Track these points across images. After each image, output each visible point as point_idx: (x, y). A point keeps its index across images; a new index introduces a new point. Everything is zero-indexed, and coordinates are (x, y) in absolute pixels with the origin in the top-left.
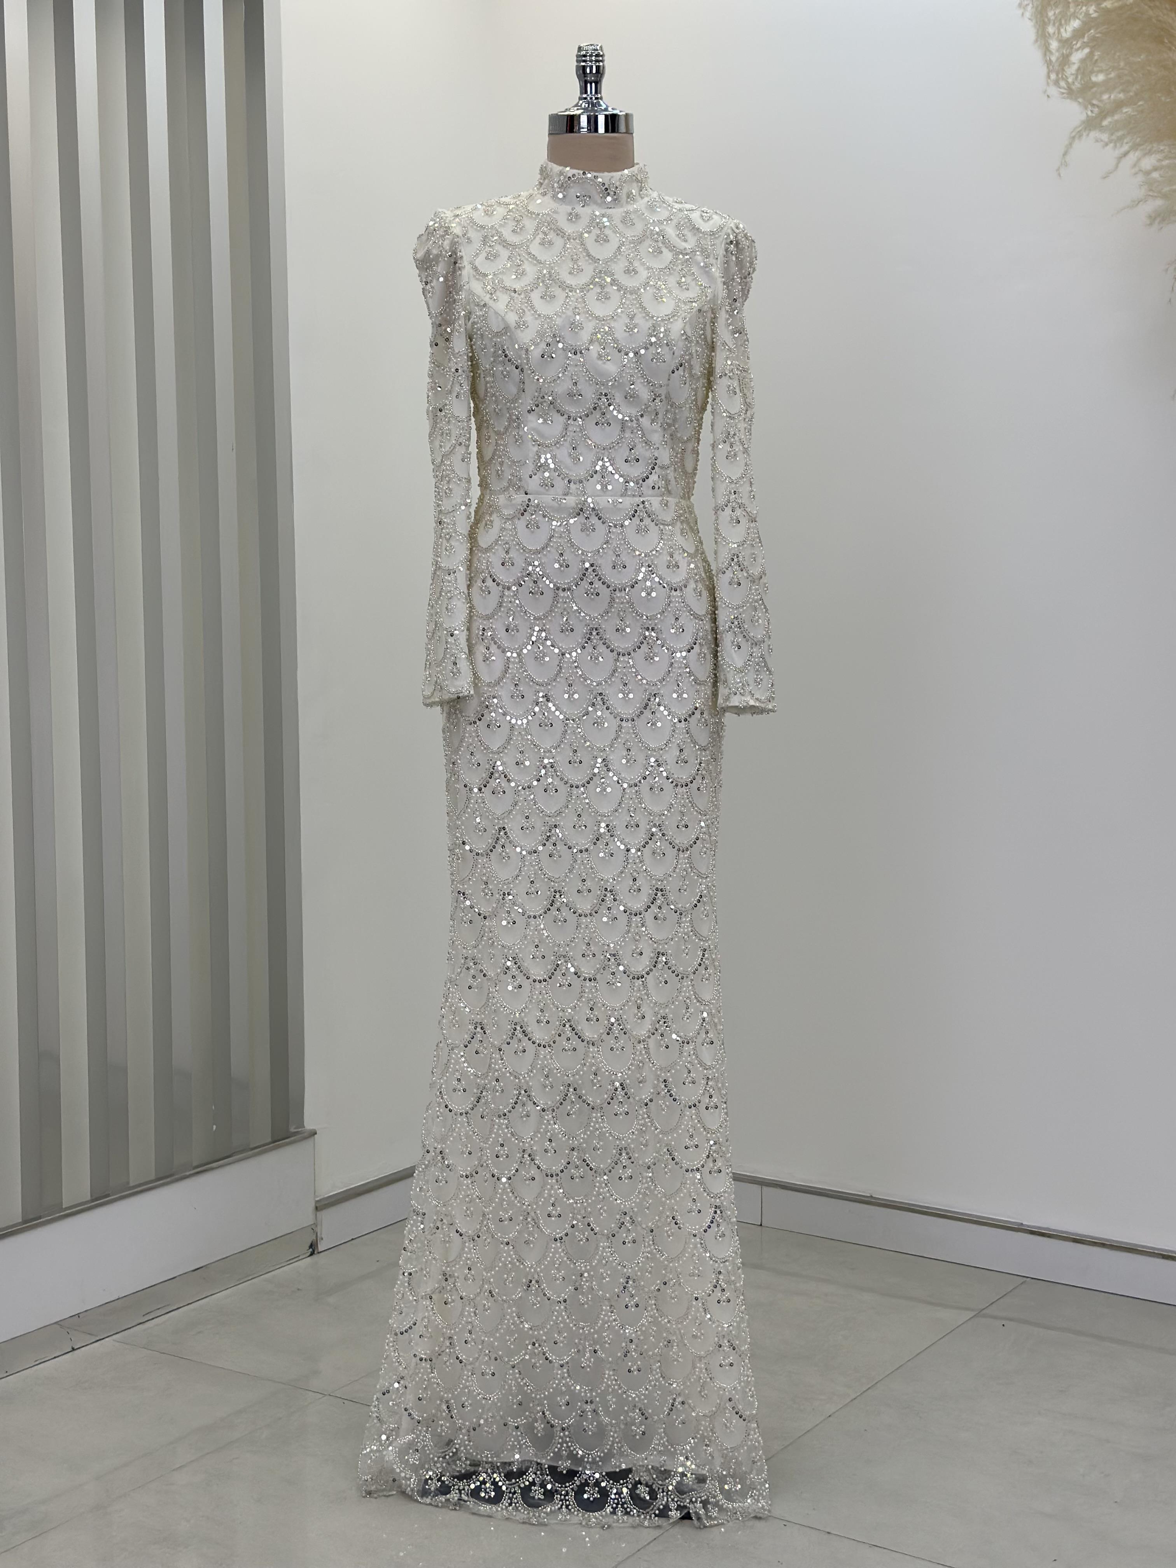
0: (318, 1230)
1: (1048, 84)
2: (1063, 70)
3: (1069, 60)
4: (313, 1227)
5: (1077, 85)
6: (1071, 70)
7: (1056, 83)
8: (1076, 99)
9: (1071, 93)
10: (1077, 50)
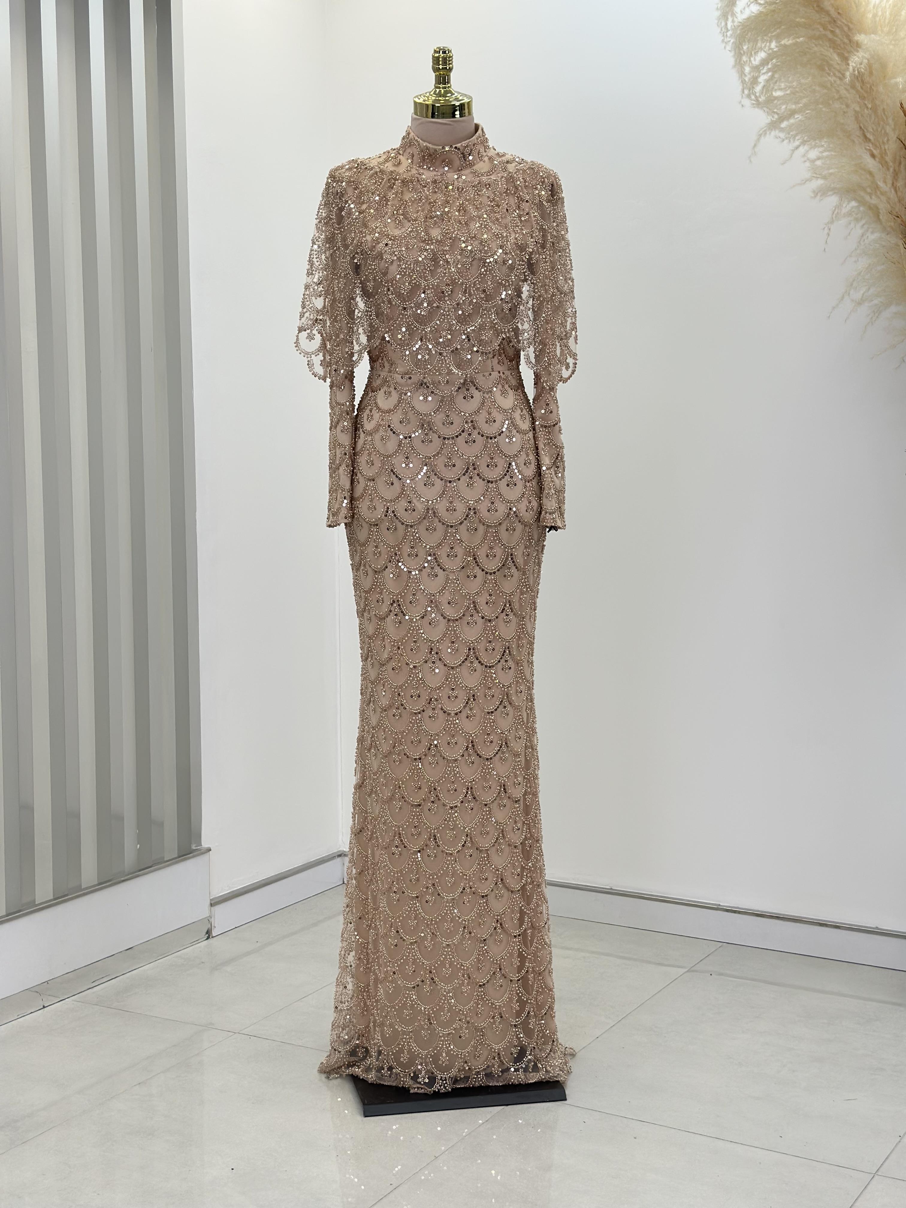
0: (212, 920)
1: (742, 96)
2: (753, 88)
3: (757, 81)
4: (209, 918)
5: (762, 99)
6: (758, 89)
7: (749, 96)
8: (762, 108)
9: (758, 104)
10: (764, 74)
